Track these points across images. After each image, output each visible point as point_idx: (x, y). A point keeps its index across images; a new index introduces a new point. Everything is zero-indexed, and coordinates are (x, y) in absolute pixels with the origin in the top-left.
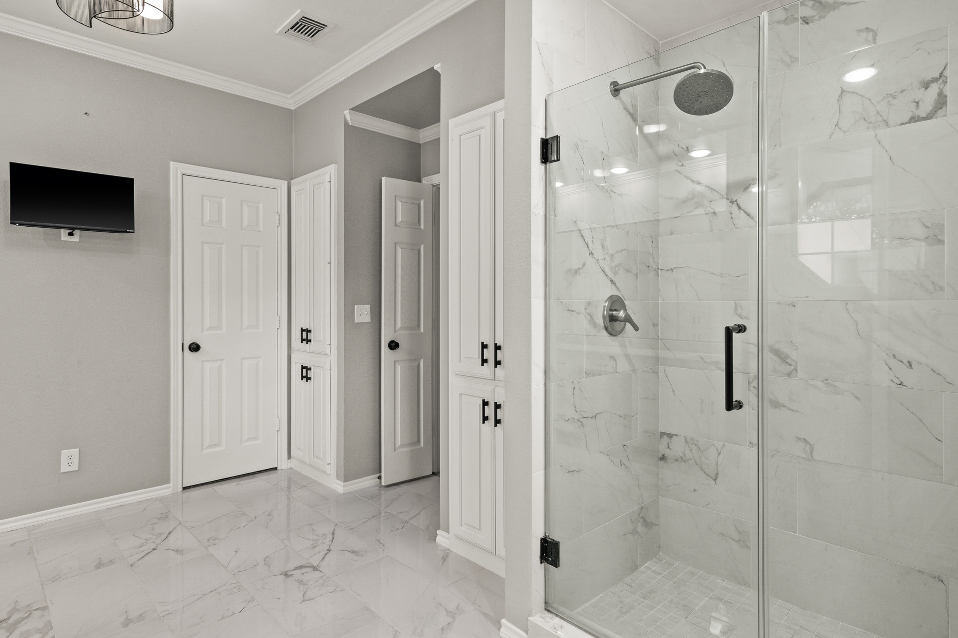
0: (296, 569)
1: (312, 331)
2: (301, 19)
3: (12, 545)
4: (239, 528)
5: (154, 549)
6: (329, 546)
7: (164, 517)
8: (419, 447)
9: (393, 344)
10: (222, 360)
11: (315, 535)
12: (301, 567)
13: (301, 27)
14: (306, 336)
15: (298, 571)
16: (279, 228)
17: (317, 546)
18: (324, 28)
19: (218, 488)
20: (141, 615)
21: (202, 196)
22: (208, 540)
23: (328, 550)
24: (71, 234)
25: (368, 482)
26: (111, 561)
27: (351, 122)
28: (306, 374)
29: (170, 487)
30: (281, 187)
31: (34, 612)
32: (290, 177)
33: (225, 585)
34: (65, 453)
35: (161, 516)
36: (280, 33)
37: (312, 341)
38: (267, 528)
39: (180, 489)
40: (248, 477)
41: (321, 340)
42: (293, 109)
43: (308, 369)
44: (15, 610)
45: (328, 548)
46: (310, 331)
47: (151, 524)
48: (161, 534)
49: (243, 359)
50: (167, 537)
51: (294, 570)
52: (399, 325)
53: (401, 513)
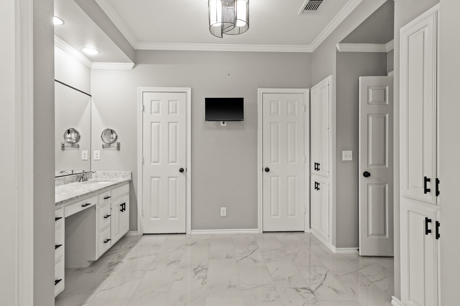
0: (303, 288)
1: (320, 164)
2: (309, 2)
3: (205, 240)
4: (281, 257)
5: (246, 257)
6: (322, 282)
7: (253, 243)
8: (385, 237)
9: (366, 174)
10: (279, 176)
11: (316, 273)
12: (305, 288)
13: (310, 6)
14: (317, 167)
15: (303, 290)
16: (305, 113)
17: (316, 279)
18: (321, 2)
19: (277, 235)
20: (235, 285)
21: (271, 102)
22: (267, 259)
23: (321, 284)
24: (224, 123)
25: (351, 251)
26: (231, 257)
27: (340, 50)
28: (317, 186)
29: (258, 230)
30: (306, 92)
31: (204, 269)
32: (310, 87)
33: (269, 284)
34: (222, 209)
35: (252, 242)
36: (300, 14)
37: (320, 169)
38: (293, 261)
39: (262, 232)
40: (290, 233)
41: (325, 169)
42: (312, 52)
43: (318, 184)
44: (199, 266)
45: (321, 282)
46: (319, 164)
47: (248, 245)
48: (250, 250)
49: (288, 176)
50: (252, 253)
51: (301, 289)
52: (370, 162)
53: (369, 275)
